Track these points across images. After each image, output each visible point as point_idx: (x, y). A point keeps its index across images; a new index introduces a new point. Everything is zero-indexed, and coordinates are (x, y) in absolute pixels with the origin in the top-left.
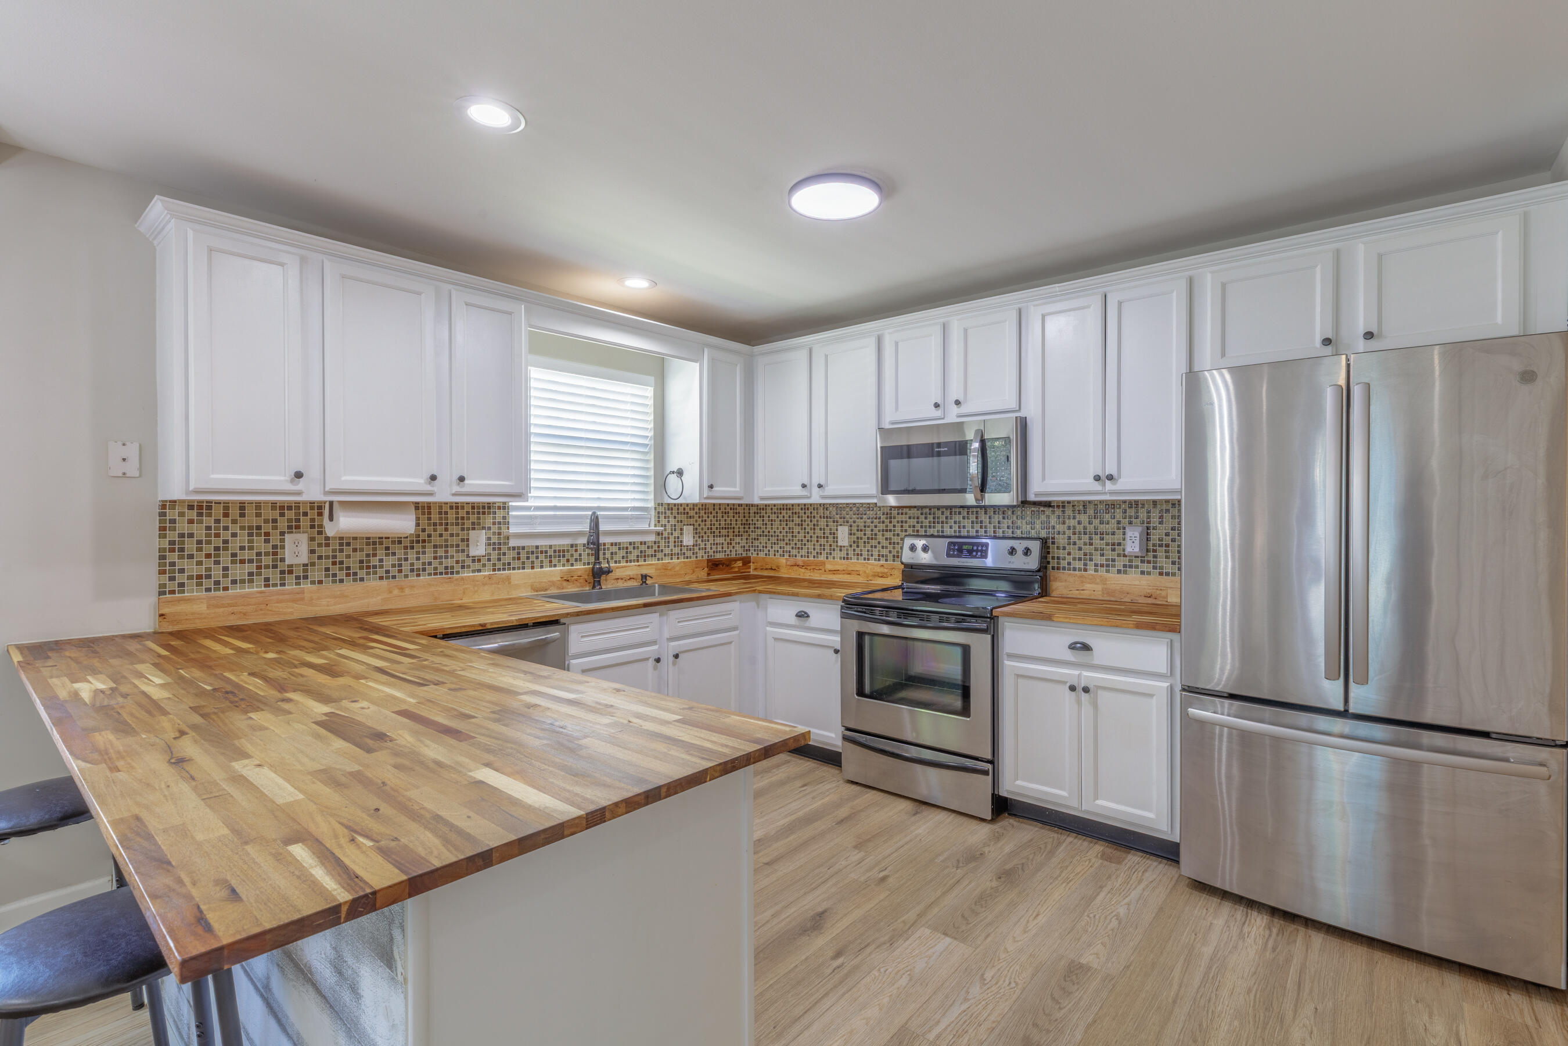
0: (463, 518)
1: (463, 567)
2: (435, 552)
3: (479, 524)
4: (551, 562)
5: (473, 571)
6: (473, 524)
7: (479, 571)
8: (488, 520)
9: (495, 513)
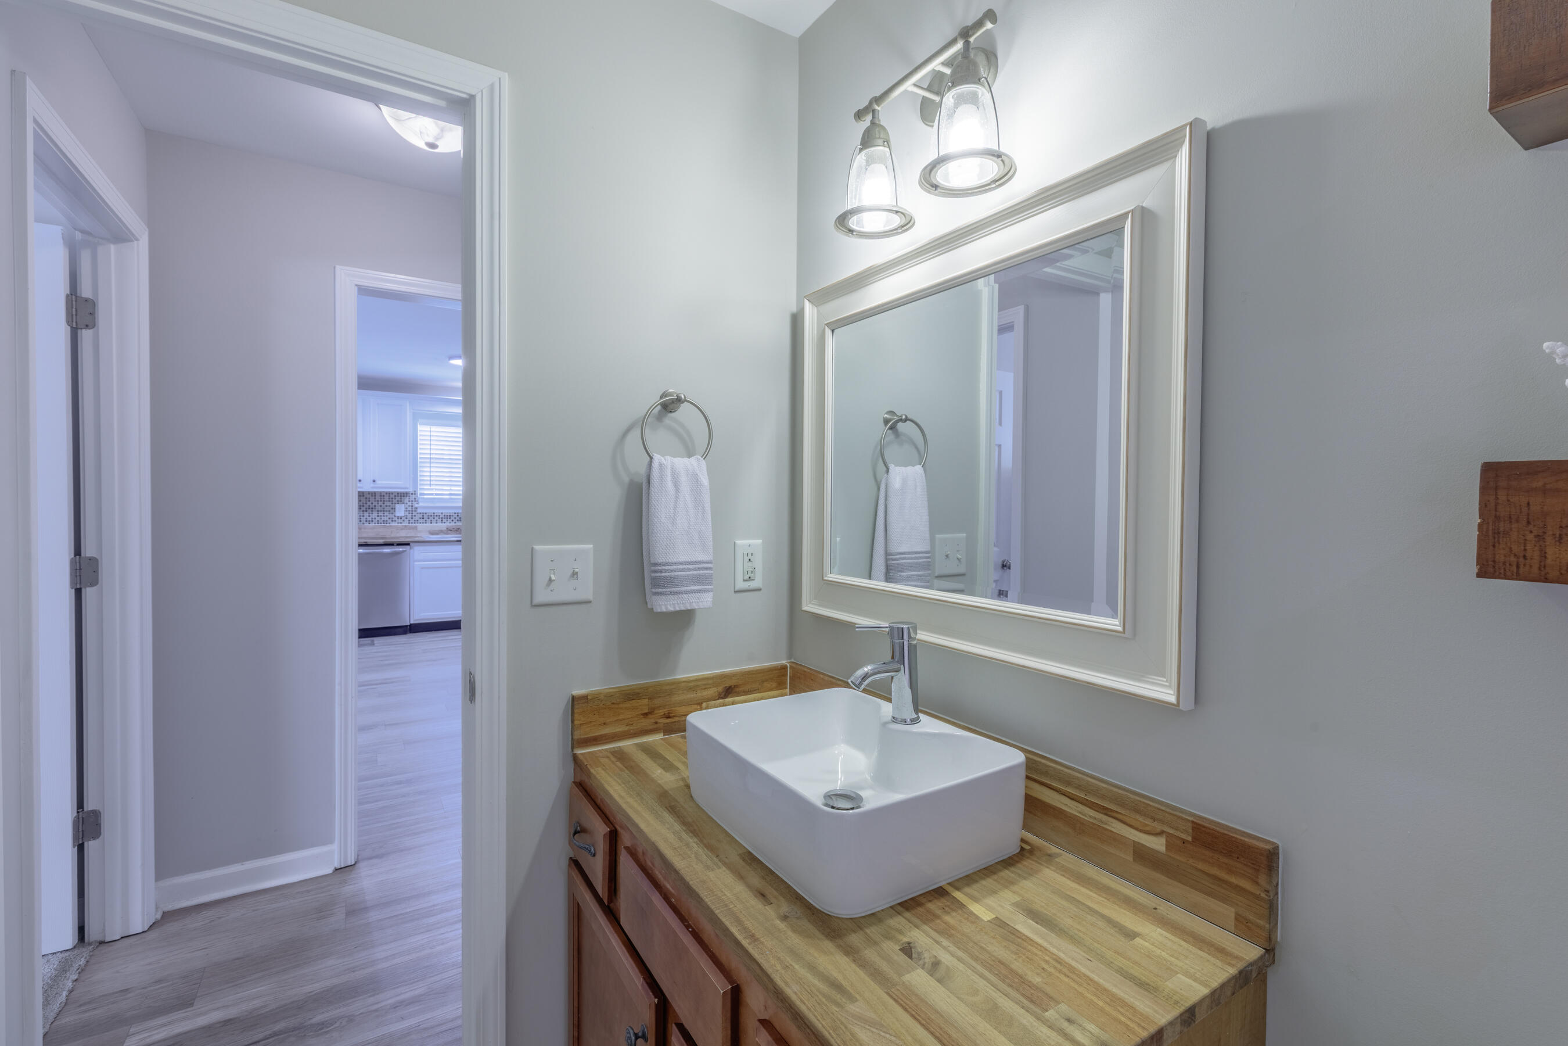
0: (392, 498)
1: (392, 521)
2: (378, 514)
3: (401, 501)
4: (442, 521)
5: (398, 523)
6: (398, 501)
7: (401, 523)
8: (406, 500)
9: (409, 496)
